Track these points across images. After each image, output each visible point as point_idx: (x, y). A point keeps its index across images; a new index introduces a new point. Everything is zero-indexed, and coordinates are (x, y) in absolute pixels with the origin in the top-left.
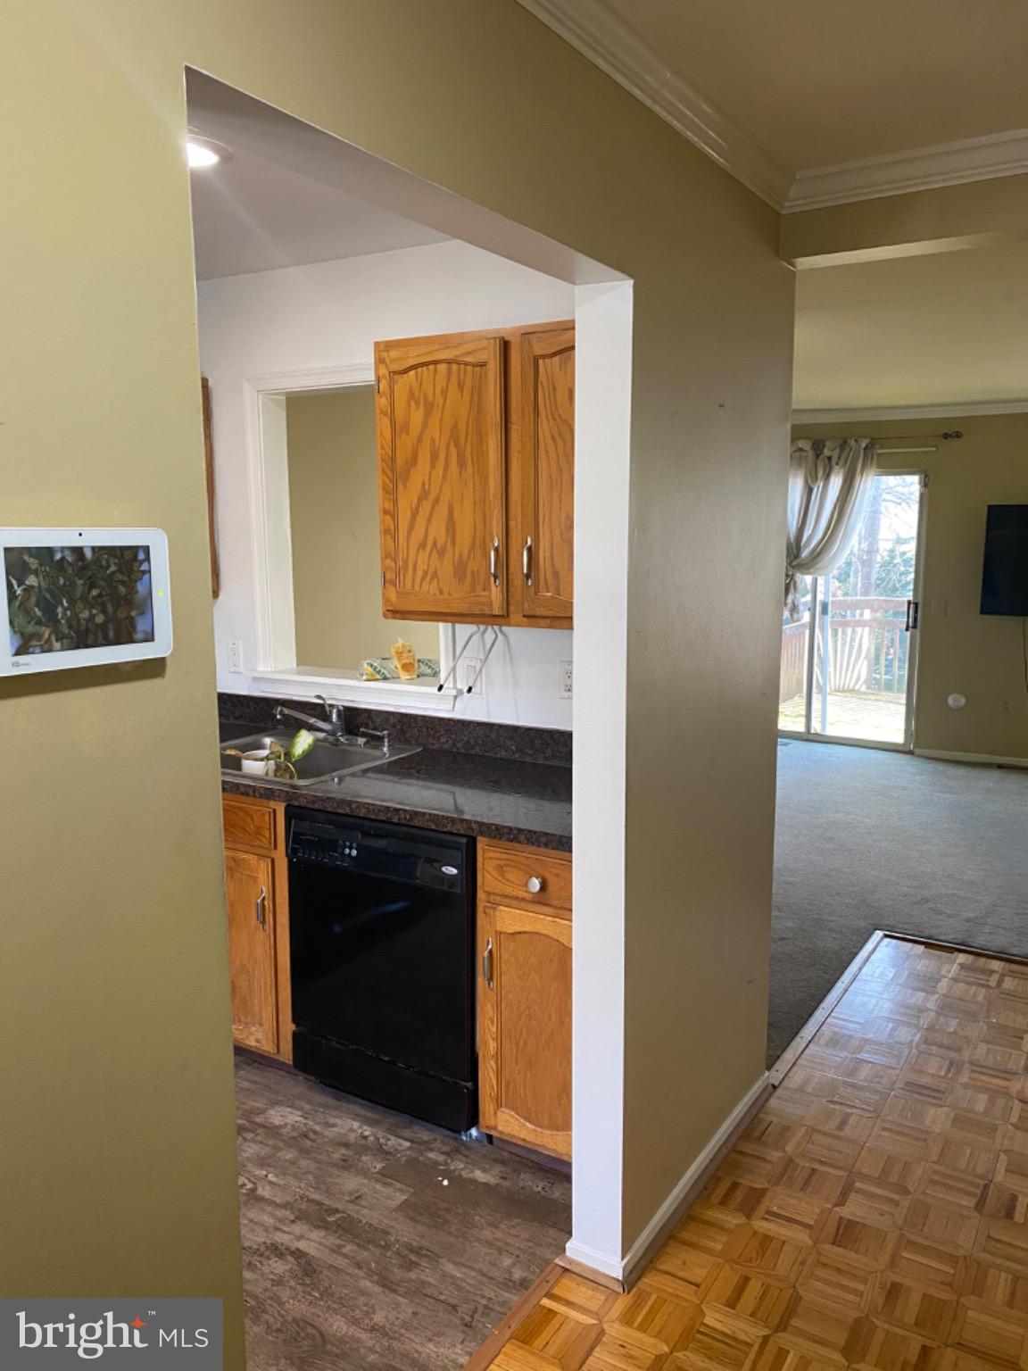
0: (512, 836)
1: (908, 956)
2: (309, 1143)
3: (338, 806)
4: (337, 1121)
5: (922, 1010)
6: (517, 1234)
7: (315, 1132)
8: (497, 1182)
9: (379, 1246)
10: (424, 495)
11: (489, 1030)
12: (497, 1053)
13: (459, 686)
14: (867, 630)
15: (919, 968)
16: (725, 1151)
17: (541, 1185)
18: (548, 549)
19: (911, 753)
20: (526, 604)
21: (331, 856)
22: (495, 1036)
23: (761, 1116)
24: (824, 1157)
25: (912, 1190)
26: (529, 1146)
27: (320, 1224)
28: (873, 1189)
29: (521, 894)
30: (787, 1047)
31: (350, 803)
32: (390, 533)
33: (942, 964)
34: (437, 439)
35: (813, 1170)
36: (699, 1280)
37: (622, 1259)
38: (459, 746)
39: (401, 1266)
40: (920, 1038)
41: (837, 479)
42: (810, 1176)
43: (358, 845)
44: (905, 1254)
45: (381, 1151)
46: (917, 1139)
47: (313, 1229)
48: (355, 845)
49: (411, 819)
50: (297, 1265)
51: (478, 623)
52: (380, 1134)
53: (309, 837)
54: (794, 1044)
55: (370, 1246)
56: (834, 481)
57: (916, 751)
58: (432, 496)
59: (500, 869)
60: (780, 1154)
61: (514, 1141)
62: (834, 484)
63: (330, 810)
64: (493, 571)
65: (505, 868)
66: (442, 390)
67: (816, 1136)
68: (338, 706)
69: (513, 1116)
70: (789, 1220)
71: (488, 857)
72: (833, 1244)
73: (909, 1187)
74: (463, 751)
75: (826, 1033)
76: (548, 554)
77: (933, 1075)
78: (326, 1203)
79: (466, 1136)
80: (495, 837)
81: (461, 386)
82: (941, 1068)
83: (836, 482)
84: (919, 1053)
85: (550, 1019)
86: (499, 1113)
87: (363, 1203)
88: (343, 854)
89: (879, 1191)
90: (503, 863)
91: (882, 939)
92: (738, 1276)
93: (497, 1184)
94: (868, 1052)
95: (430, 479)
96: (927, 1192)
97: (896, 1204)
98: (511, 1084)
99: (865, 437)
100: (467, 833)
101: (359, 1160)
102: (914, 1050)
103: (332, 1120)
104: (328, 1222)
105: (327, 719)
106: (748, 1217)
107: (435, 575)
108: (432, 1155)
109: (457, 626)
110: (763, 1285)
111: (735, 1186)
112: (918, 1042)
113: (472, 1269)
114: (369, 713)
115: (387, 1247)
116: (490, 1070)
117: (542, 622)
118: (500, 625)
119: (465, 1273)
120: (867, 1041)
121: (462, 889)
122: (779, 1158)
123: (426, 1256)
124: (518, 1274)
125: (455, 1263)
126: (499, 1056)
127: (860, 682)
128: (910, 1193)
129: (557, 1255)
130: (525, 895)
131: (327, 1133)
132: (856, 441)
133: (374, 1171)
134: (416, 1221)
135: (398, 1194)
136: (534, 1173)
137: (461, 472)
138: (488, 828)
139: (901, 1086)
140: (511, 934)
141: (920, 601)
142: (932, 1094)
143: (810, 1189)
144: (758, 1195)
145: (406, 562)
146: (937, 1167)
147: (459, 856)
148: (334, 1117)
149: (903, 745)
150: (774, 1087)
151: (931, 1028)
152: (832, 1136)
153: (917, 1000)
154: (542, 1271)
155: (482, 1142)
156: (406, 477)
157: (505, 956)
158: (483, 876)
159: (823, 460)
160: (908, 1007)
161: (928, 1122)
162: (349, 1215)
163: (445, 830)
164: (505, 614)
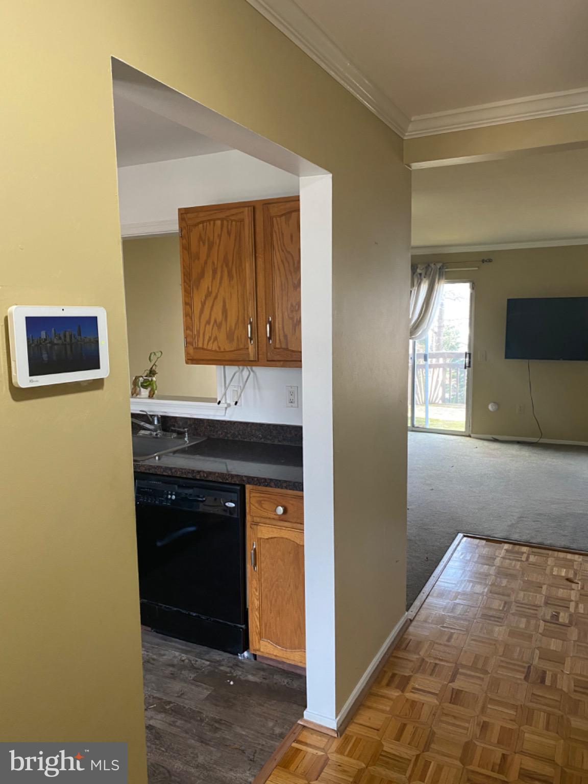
0: (266, 484)
1: (478, 546)
2: (151, 666)
3: (164, 471)
4: (167, 652)
5: (487, 575)
6: (275, 708)
7: (154, 659)
8: (261, 681)
9: (197, 720)
10: (209, 294)
11: (255, 594)
12: (259, 607)
13: (228, 402)
14: (441, 369)
15: (484, 552)
16: (387, 656)
17: (286, 681)
18: (281, 323)
19: (470, 436)
20: (269, 354)
21: (159, 500)
22: (258, 598)
23: (405, 636)
24: (441, 656)
25: (490, 672)
26: (279, 659)
27: (162, 710)
28: (469, 672)
29: (272, 516)
30: (415, 599)
31: (171, 469)
32: (188, 315)
33: (496, 550)
34: (216, 264)
35: (436, 664)
36: (379, 727)
37: (336, 718)
38: (229, 435)
39: (210, 731)
40: (488, 590)
41: (425, 286)
42: (435, 667)
43: (176, 493)
44: (489, 706)
45: (193, 668)
46: (490, 644)
47: (157, 713)
48: (174, 493)
49: (207, 477)
50: (151, 734)
51: (238, 365)
52: (192, 658)
53: (146, 490)
54: (419, 597)
55: (191, 721)
56: (423, 286)
57: (472, 435)
58: (214, 294)
59: (260, 503)
60: (418, 657)
61: (270, 656)
62: (423, 288)
63: (159, 473)
64: (249, 336)
65: (263, 502)
66: (218, 235)
67: (436, 646)
68: (157, 416)
69: (269, 643)
70: (424, 691)
71: (252, 495)
72: (450, 703)
73: (489, 670)
74: (231, 438)
75: (436, 590)
76: (281, 326)
77: (497, 610)
78: (164, 698)
79: (241, 657)
80: (256, 485)
81: (229, 233)
82: (500, 606)
83: (424, 287)
84: (488, 598)
85: (289, 586)
86: (261, 642)
87: (186, 697)
88: (167, 498)
89: (473, 673)
90: (261, 499)
91: (462, 538)
92: (400, 723)
93: (261, 683)
94: (460, 599)
95: (212, 286)
96: (498, 672)
97: (482, 679)
98: (268, 625)
99: (439, 262)
100: (240, 483)
101: (181, 673)
102: (485, 597)
103: (162, 652)
104: (166, 709)
105: (152, 423)
106: (403, 691)
107: (216, 339)
108: (222, 668)
109: (226, 367)
110: (414, 727)
111: (394, 675)
112: (487, 592)
113: (252, 730)
114: (175, 419)
115: (202, 720)
116: (255, 617)
117: (278, 363)
118: (252, 366)
119: (247, 732)
120: (459, 593)
121: (238, 515)
122: (417, 658)
123: (224, 724)
124: (278, 730)
125: (241, 727)
126: (260, 609)
127: (439, 399)
128: (489, 673)
129: (299, 719)
130: (275, 516)
131: (161, 660)
132: (434, 264)
133: (189, 678)
134: (216, 705)
135: (205, 691)
136: (281, 675)
137: (230, 281)
138: (252, 480)
139: (479, 616)
140: (267, 539)
141: (472, 352)
142: (496, 619)
143: (435, 674)
144: (407, 679)
145: (199, 332)
146: (502, 659)
147: (235, 496)
148: (164, 650)
149: (465, 432)
150: (411, 621)
151: (493, 585)
152: (445, 645)
153: (484, 570)
154: (291, 728)
155: (250, 659)
156: (198, 285)
157: (263, 552)
158: (250, 507)
159: (417, 275)
160: (480, 574)
161: (495, 635)
162: (177, 704)
163: (227, 482)
164: (257, 359)
